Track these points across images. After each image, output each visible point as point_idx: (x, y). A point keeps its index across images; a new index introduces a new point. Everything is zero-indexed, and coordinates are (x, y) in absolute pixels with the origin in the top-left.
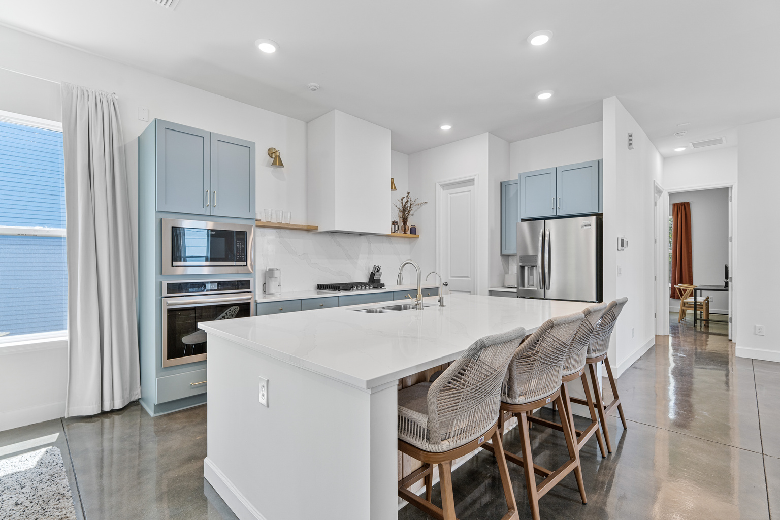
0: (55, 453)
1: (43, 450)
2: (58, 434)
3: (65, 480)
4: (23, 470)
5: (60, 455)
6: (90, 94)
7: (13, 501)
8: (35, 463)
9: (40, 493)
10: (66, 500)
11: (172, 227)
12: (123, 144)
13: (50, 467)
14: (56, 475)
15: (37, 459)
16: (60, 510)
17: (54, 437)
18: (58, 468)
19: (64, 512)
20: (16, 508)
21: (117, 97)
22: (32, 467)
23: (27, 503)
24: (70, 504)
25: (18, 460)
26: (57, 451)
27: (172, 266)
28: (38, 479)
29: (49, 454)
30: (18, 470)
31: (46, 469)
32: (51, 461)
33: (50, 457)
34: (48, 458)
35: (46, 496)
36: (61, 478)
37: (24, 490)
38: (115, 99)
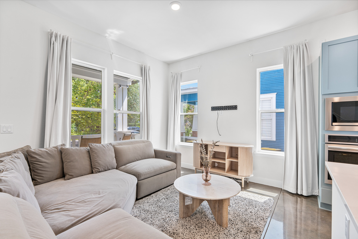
0: (271, 201)
1: (269, 198)
2: (277, 194)
3: (268, 214)
4: (259, 201)
5: (273, 203)
6: (294, 46)
7: (251, 210)
8: (263, 201)
9: (258, 213)
10: (263, 222)
11: (332, 103)
12: (310, 63)
13: (266, 206)
14: (266, 210)
15: (265, 200)
16: (259, 224)
17: (275, 195)
18: (269, 208)
19: (260, 226)
20: (250, 213)
21: (307, 41)
22: (262, 202)
23: (253, 214)
24: (264, 224)
25: (260, 197)
26: (272, 201)
27: (332, 125)
28: (261, 207)
29: (269, 200)
30: (258, 201)
31: (265, 205)
32: (268, 203)
33: (269, 202)
34: (268, 201)
35: (259, 215)
36: (267, 212)
37: (255, 209)
38: (306, 43)
